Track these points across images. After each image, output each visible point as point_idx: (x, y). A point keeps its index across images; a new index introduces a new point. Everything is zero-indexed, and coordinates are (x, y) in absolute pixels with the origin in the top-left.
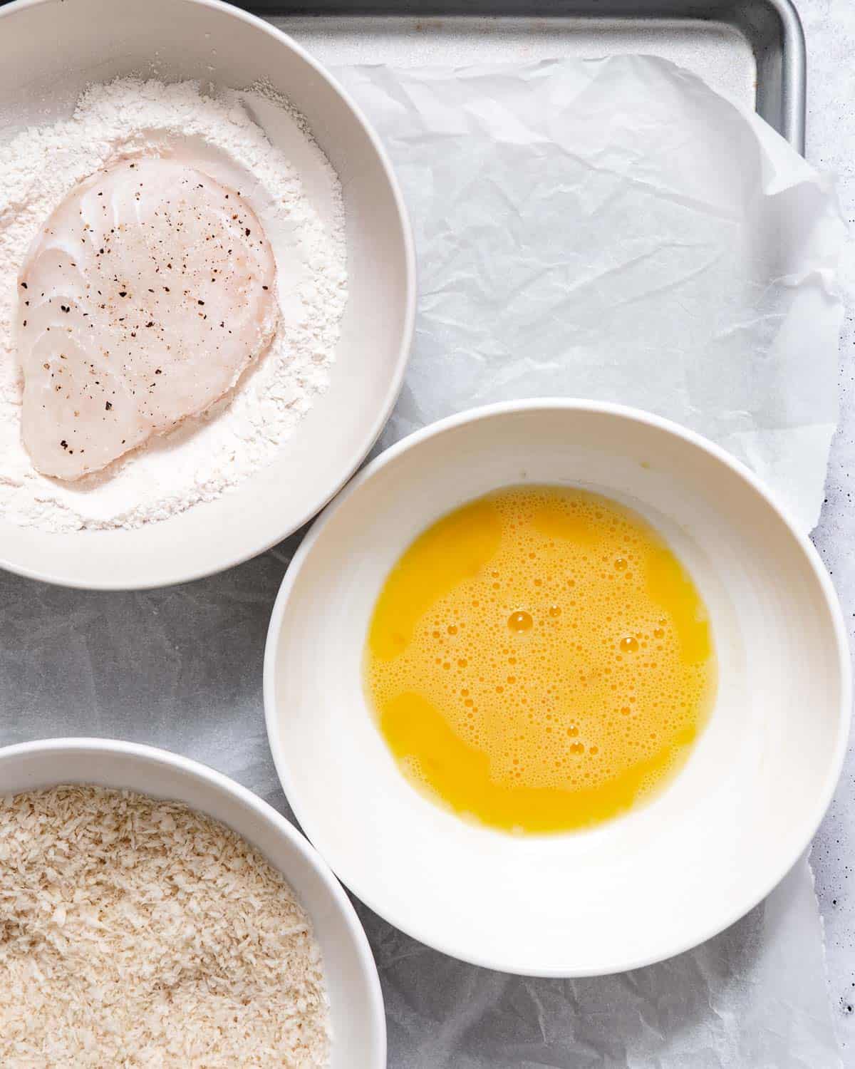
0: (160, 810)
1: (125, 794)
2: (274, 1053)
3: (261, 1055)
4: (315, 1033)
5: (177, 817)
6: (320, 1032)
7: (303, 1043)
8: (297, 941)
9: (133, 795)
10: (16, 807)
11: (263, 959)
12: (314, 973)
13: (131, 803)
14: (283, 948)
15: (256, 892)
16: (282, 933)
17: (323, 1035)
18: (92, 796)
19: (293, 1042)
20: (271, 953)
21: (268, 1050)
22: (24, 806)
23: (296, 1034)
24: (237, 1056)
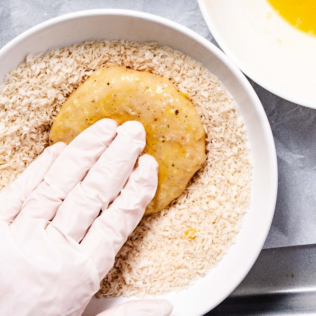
0: (143, 48)
1: (123, 42)
2: (223, 178)
3: (216, 179)
4: (244, 164)
5: (153, 51)
6: (246, 163)
7: (237, 170)
8: (230, 115)
9: (127, 42)
10: (61, 55)
11: (212, 128)
12: (241, 132)
13: (126, 47)
14: (223, 120)
15: (204, 89)
16: (221, 111)
17: (248, 164)
18: (104, 46)
19: (232, 170)
20: (217, 123)
21: (220, 176)
22: (66, 54)
23: (233, 166)
24: (202, 182)
